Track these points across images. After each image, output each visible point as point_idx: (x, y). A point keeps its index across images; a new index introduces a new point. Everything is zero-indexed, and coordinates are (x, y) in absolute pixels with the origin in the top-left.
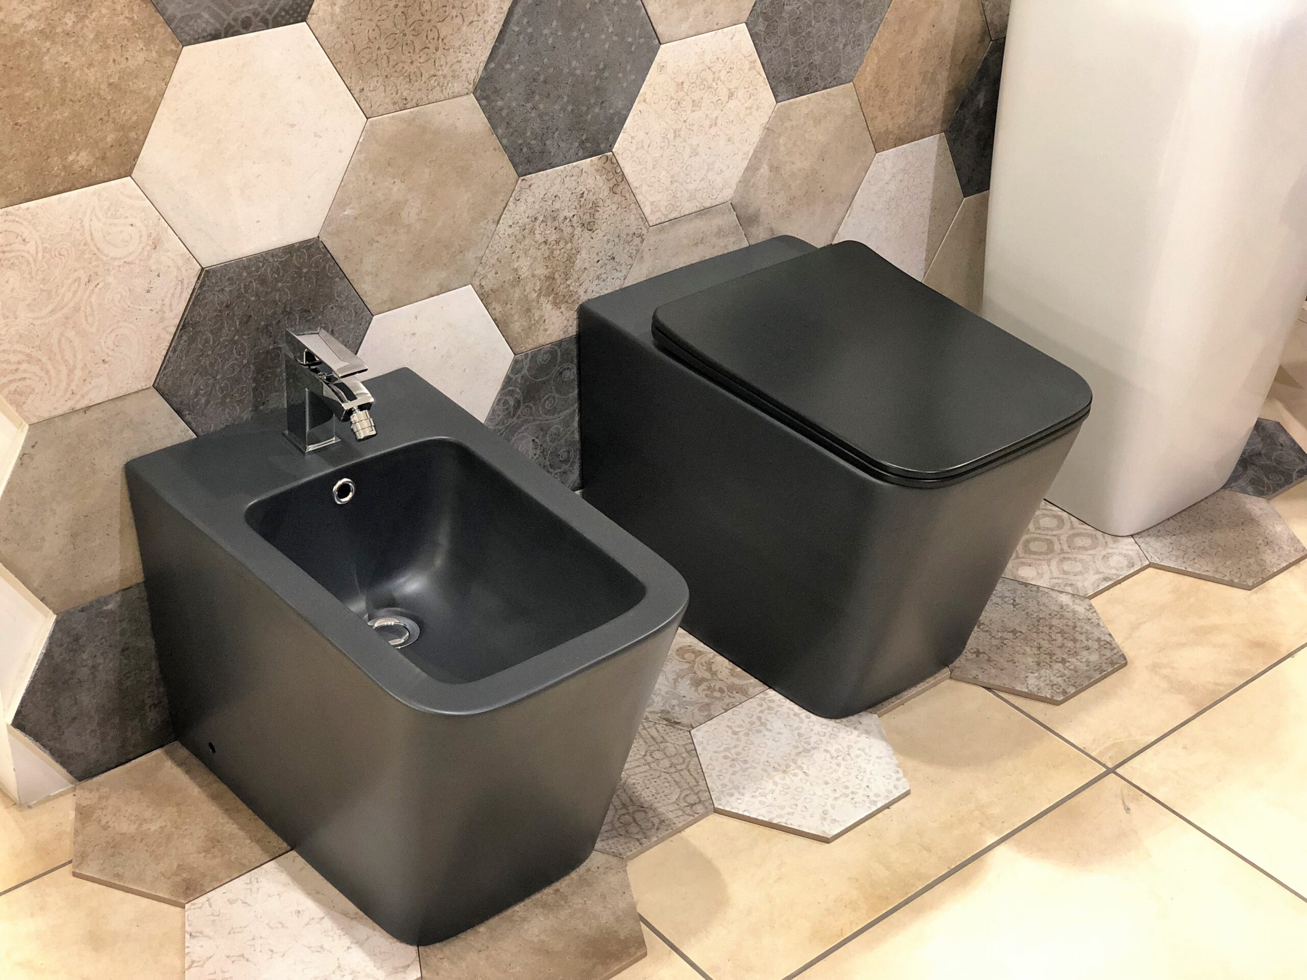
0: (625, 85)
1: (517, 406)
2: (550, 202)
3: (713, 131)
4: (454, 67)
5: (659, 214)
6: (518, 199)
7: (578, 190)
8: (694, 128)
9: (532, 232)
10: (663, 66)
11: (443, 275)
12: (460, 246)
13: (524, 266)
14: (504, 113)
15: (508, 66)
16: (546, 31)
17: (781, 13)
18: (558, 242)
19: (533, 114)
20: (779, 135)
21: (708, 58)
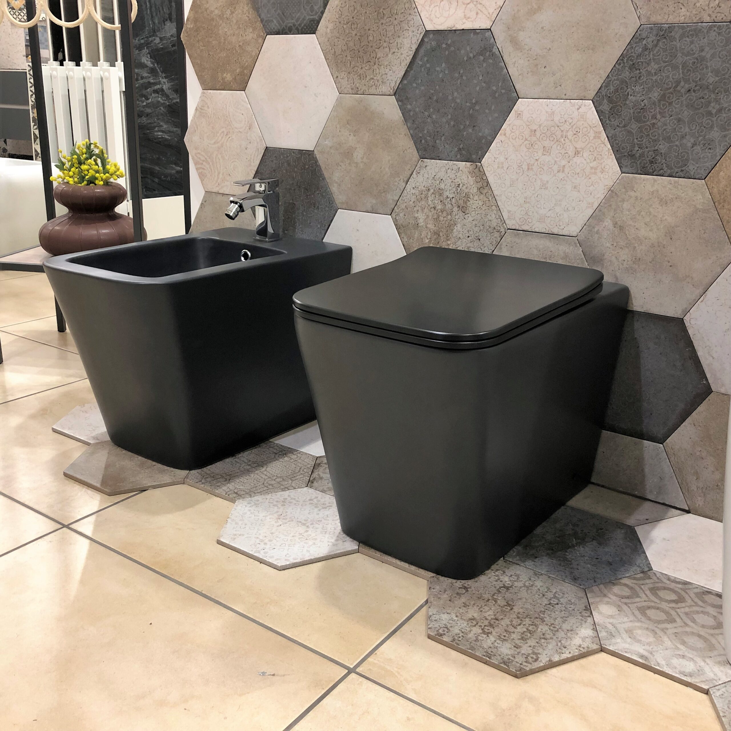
0: (490, 119)
2: (438, 182)
3: (561, 175)
4: (383, 77)
5: (514, 222)
6: (418, 172)
7: (456, 181)
8: (544, 168)
9: (426, 197)
10: (519, 114)
11: (374, 201)
12: (384, 187)
13: (421, 217)
14: (412, 113)
15: (415, 85)
16: (438, 69)
17: (626, 100)
18: (442, 211)
19: (429, 120)
20: (623, 200)
21: (557, 119)
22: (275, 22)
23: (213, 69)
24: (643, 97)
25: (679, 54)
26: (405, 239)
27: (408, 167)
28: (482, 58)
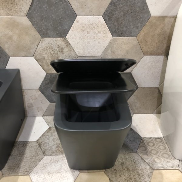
0: (67, 23)
1: (48, 83)
2: (50, 45)
3: (94, 39)
4: (20, 9)
5: (80, 54)
6: (42, 42)
7: (57, 44)
8: (88, 37)
9: (47, 50)
10: (78, 21)
11: (25, 53)
12: (29, 48)
13: (46, 57)
14: (35, 22)
15: (35, 12)
16: (44, 6)
17: (113, 16)
18: (54, 54)
19: (43, 25)
20: (114, 45)
21: (91, 22)
24: (118, 15)
25: (128, 2)
26: (41, 64)
27: (37, 40)
28: (61, 3)
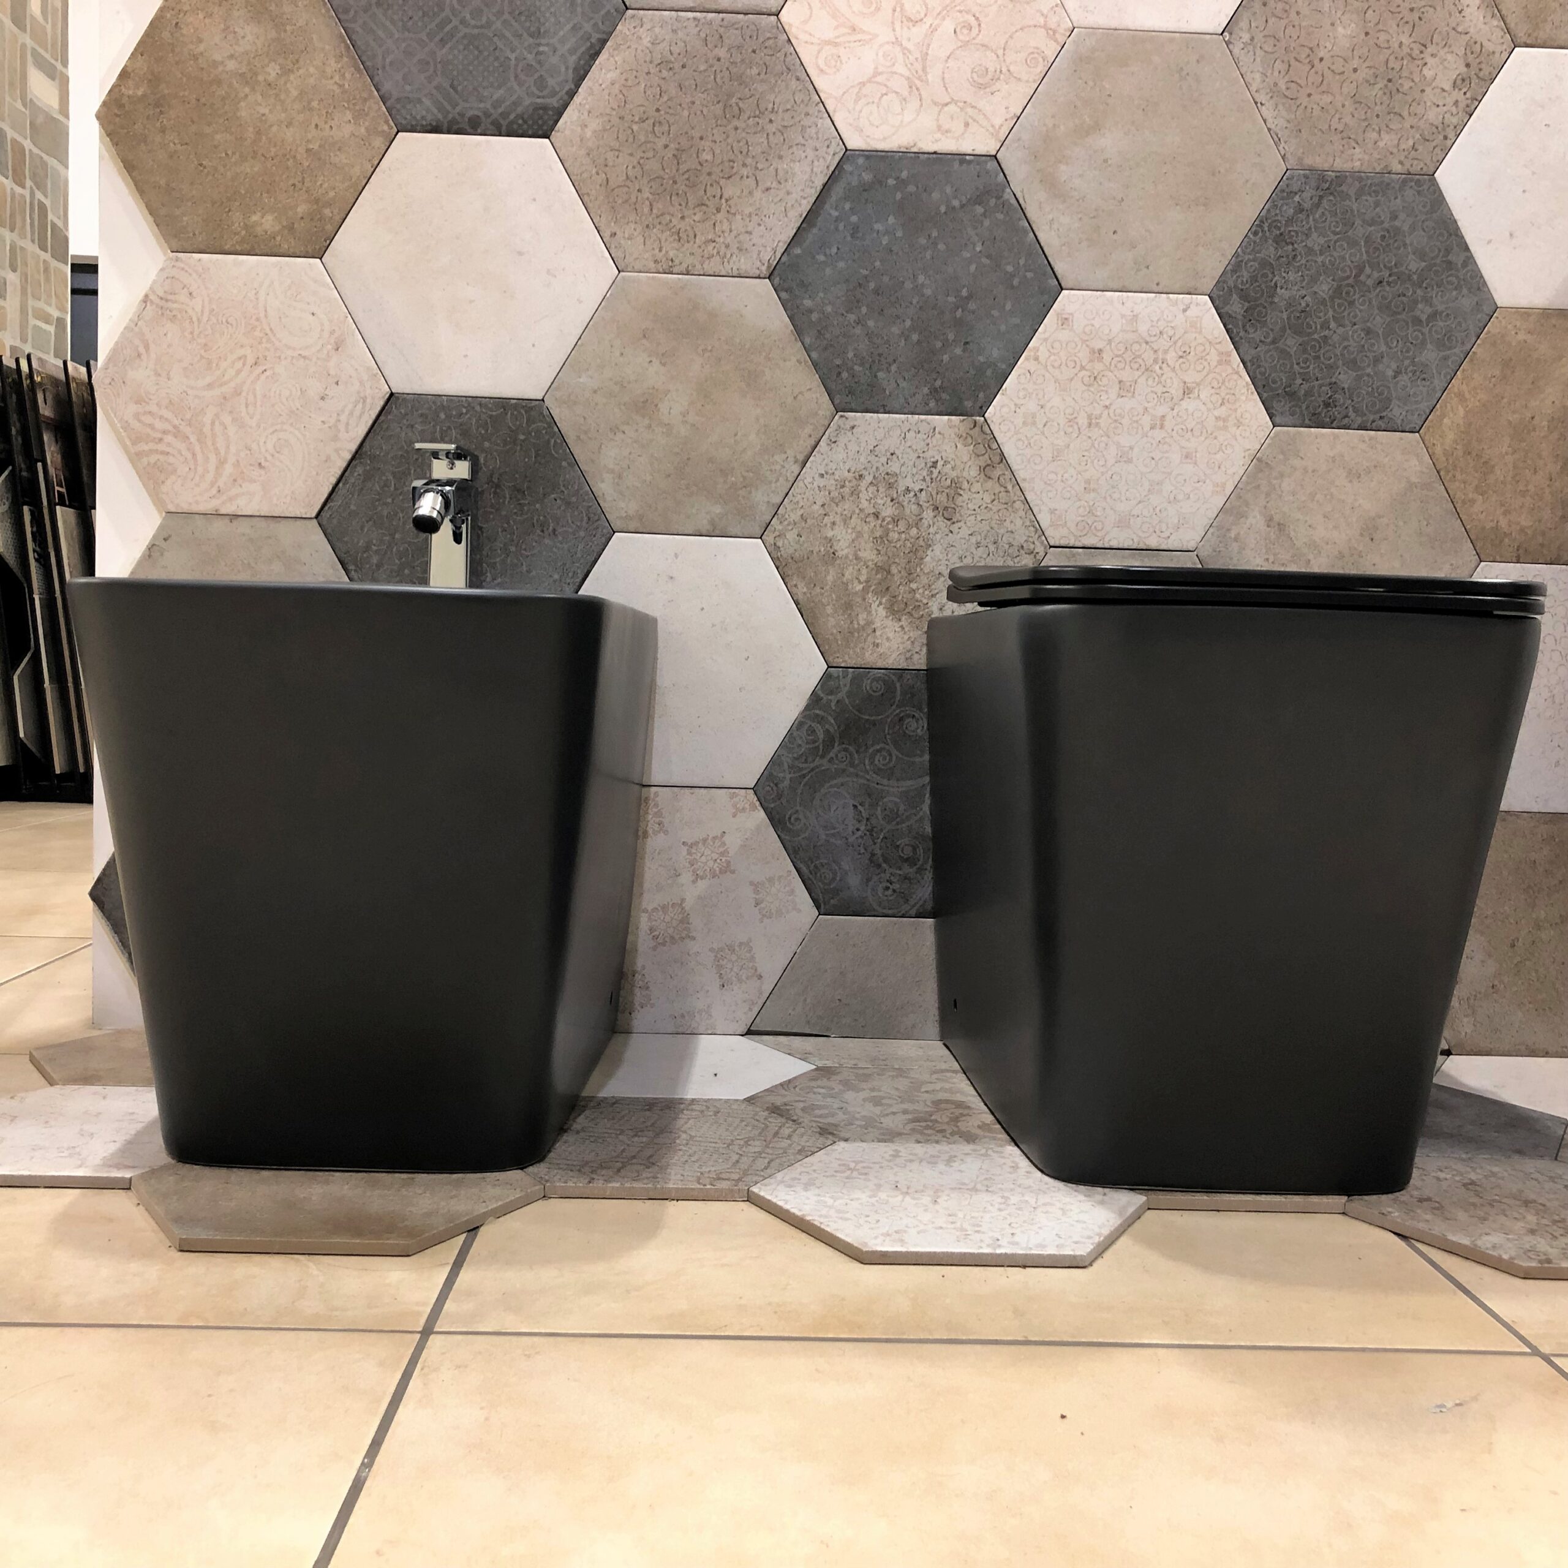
0: (1003, 328)
1: (829, 742)
2: (884, 460)
3: (1158, 434)
4: (741, 237)
5: (1064, 532)
6: (833, 440)
7: (928, 455)
8: (1124, 421)
9: (855, 493)
10: (1066, 319)
11: (718, 509)
12: (744, 478)
13: (843, 539)
14: (815, 317)
15: (821, 258)
16: (878, 226)
17: (1272, 296)
18: (895, 521)
19: (858, 330)
20: (1282, 475)
21: (1143, 328)
22: (427, 102)
23: (214, 203)
24: (1304, 292)
25: (1358, 222)
26: (802, 589)
27: (808, 430)
28: (979, 210)
